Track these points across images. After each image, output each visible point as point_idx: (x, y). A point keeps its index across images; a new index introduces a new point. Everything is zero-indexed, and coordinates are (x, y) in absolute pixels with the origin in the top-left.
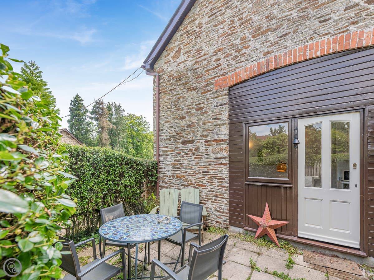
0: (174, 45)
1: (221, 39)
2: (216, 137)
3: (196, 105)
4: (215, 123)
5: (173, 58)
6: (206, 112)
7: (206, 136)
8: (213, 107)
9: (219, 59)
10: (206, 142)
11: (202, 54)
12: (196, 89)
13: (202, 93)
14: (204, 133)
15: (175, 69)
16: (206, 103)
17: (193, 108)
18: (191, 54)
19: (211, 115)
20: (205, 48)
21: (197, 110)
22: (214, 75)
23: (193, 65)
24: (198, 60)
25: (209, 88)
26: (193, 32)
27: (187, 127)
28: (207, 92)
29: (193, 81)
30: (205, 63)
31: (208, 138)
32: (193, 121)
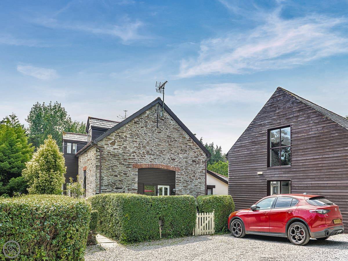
0: (110, 138)
1: (135, 148)
2: (133, 188)
3: (123, 172)
4: (132, 182)
5: (111, 144)
6: (129, 176)
7: (128, 187)
8: (132, 175)
9: (135, 156)
10: (128, 189)
11: (127, 150)
12: (124, 164)
13: (127, 167)
14: (127, 185)
15: (112, 150)
16: (129, 172)
17: (122, 173)
18: (122, 147)
19: (131, 178)
20: (128, 148)
21: (124, 174)
22: (132, 161)
23: (123, 153)
24: (125, 152)
25: (130, 166)
26: (122, 138)
27: (119, 181)
28: (129, 168)
29: (122, 160)
30: (128, 155)
31: (129, 188)
32: (122, 179)
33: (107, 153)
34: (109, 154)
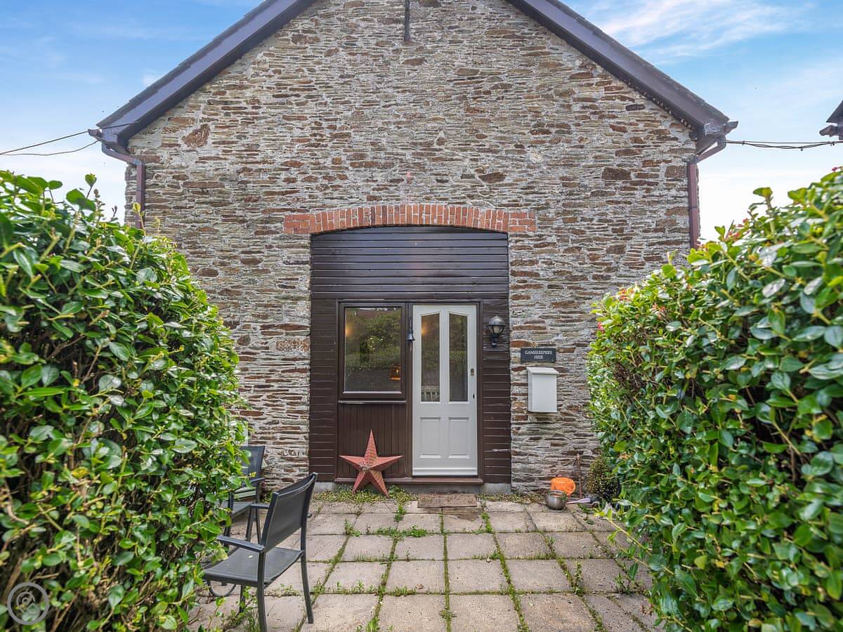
0: (190, 115)
1: (298, 146)
2: (286, 320)
3: (243, 252)
4: (284, 294)
5: (188, 140)
6: (266, 271)
7: (265, 317)
8: (280, 262)
9: (294, 180)
10: (264, 327)
11: (258, 158)
12: (243, 221)
13: (257, 233)
14: (261, 310)
15: (193, 166)
16: (266, 252)
17: (235, 257)
18: (235, 148)
19: (277, 278)
20: (265, 150)
21: (244, 262)
22: (283, 205)
23: (239, 173)
24: (248, 166)
25: (272, 226)
26: (239, 110)
27: (221, 294)
28: (268, 233)
29: (237, 204)
30: (266, 177)
31: (270, 321)
32: (236, 284)
33: (170, 178)
34: (181, 182)
